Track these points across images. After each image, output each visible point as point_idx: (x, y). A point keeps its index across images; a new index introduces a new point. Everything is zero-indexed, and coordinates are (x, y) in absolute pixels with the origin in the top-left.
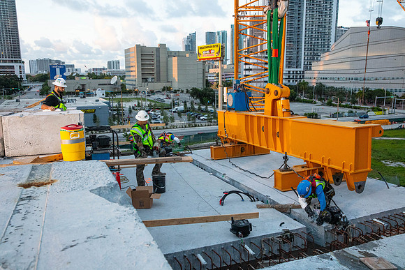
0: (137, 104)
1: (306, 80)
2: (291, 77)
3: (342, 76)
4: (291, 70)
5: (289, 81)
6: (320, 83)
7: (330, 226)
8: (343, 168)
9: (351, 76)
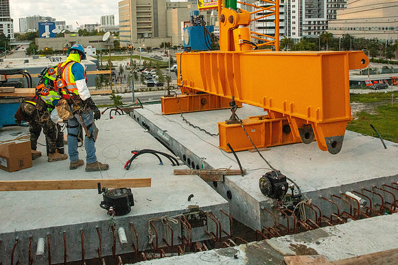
3: (374, 25)
4: (312, 20)
5: (310, 33)
9: (385, 25)
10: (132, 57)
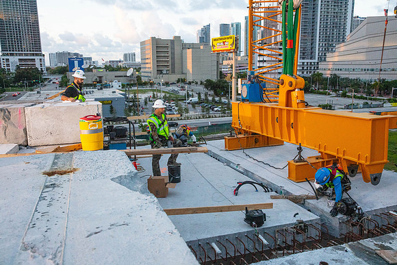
0: (152, 95)
1: (320, 72)
2: (305, 68)
3: (357, 67)
4: (305, 61)
5: (303, 73)
6: (335, 75)
7: (345, 217)
8: (359, 160)
9: (367, 67)
10: (154, 91)
